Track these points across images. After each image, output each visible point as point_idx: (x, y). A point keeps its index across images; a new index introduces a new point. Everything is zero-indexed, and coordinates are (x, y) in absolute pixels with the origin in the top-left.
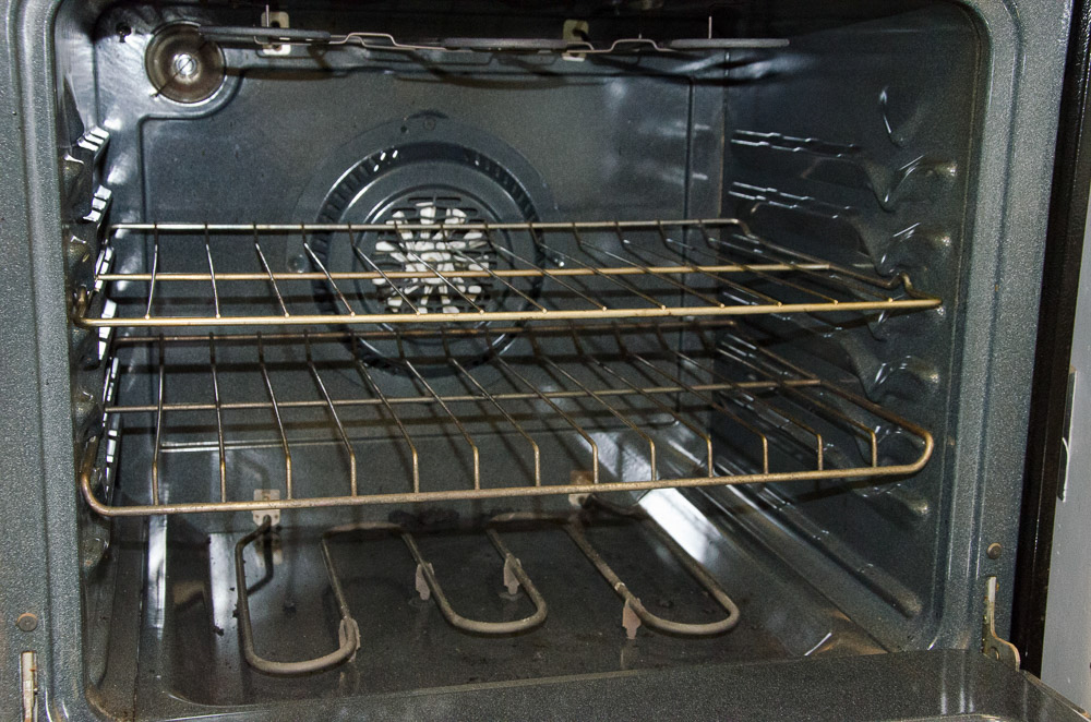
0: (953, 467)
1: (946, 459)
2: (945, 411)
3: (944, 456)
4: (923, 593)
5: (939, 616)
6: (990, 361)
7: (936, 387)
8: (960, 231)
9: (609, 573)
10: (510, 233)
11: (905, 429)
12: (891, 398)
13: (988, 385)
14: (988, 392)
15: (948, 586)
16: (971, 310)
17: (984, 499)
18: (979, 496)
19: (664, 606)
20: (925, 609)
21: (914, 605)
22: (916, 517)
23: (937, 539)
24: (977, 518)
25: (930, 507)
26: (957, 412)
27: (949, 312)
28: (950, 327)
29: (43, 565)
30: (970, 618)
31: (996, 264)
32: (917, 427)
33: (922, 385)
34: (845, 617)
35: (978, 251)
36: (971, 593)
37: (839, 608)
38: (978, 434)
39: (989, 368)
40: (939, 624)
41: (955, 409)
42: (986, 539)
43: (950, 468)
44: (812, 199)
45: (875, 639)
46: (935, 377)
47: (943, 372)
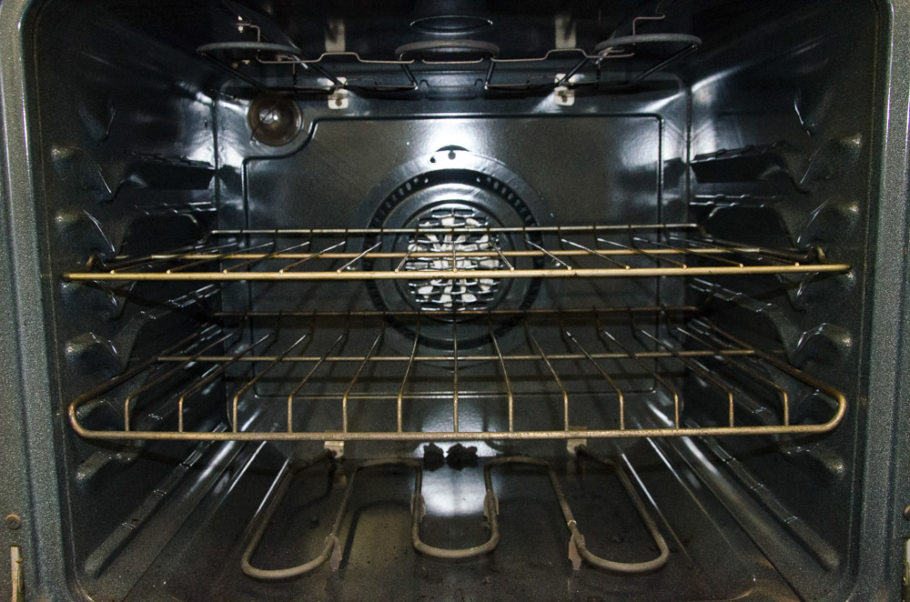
0: (865, 428)
1: (859, 421)
2: (857, 373)
3: (857, 416)
4: (840, 549)
5: (854, 572)
6: (901, 323)
7: (849, 351)
8: (866, 197)
9: (567, 510)
10: (512, 236)
11: (823, 391)
12: (810, 363)
13: (900, 347)
14: (899, 354)
15: (863, 544)
16: (878, 273)
17: (899, 460)
18: (893, 458)
19: (615, 541)
20: (842, 564)
21: (832, 559)
22: (832, 475)
23: (853, 497)
24: (892, 478)
25: (845, 466)
26: (868, 374)
27: (858, 276)
28: (860, 293)
29: (24, 476)
30: (887, 577)
31: (904, 227)
32: (832, 389)
33: (834, 348)
34: (770, 565)
35: (883, 215)
36: (888, 554)
37: (765, 555)
38: (891, 396)
39: (900, 331)
40: (855, 581)
41: (866, 372)
42: (903, 501)
43: (863, 428)
44: (748, 196)
45: (793, 589)
46: (847, 341)
47: (855, 337)
